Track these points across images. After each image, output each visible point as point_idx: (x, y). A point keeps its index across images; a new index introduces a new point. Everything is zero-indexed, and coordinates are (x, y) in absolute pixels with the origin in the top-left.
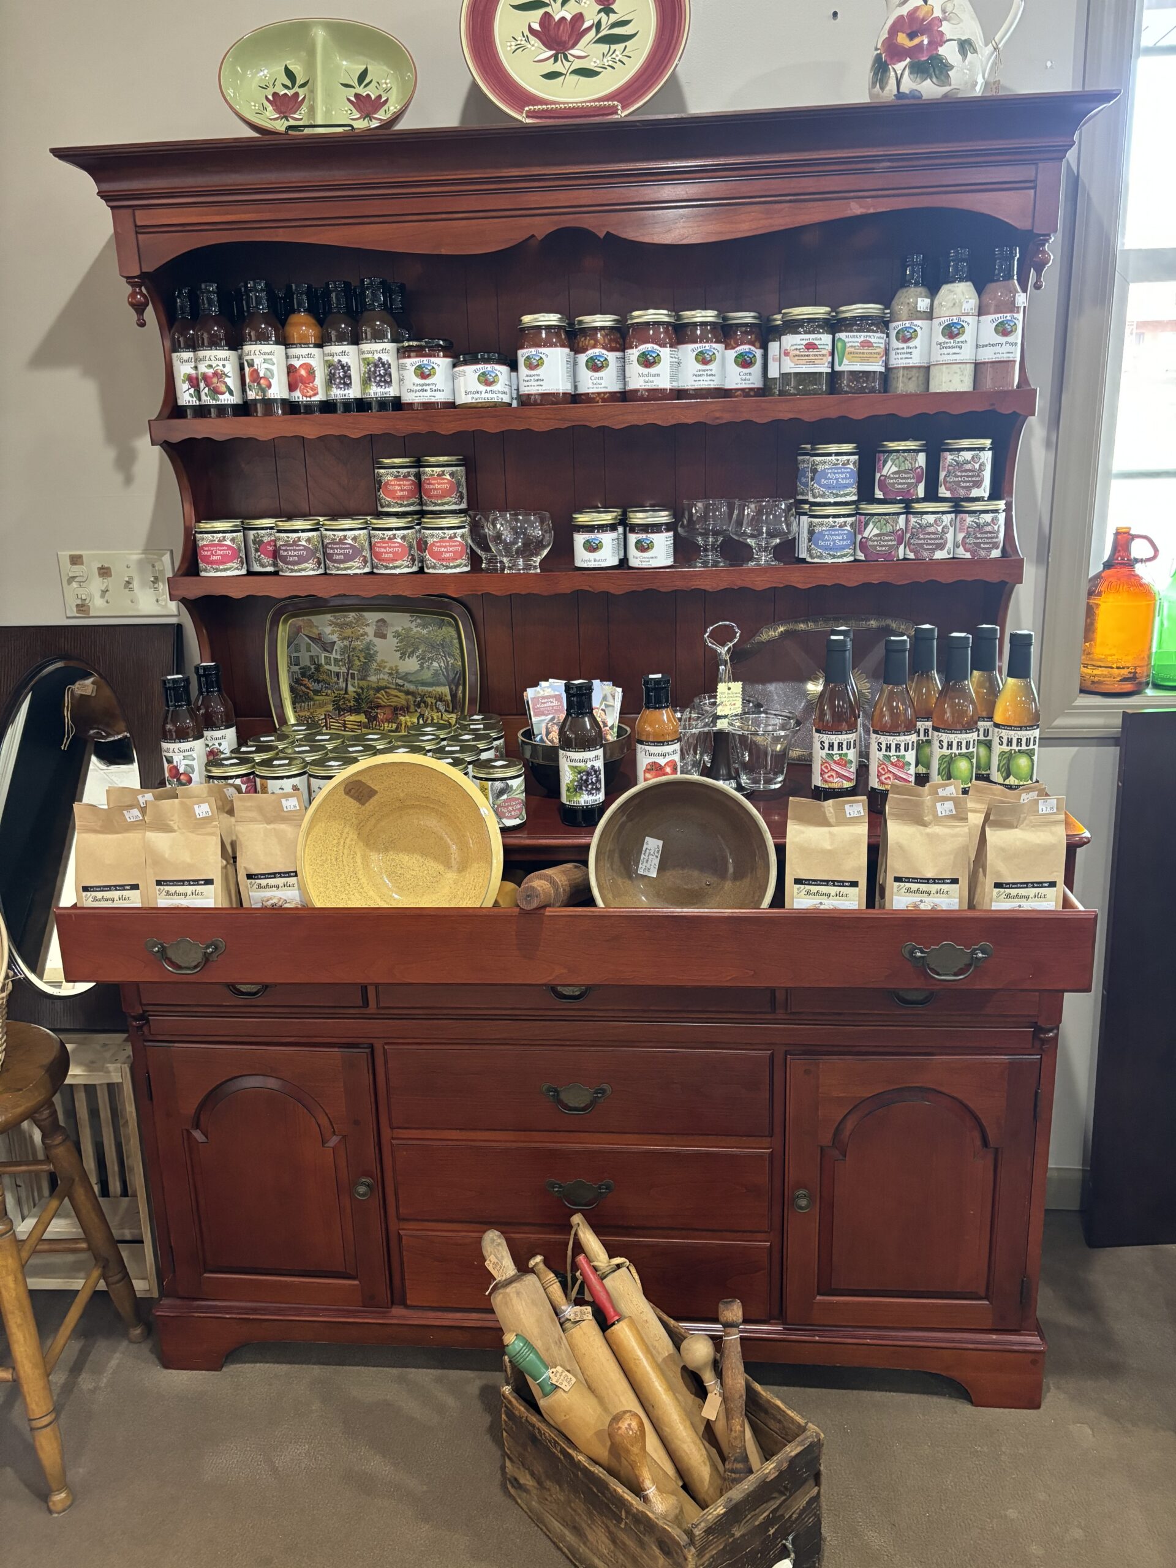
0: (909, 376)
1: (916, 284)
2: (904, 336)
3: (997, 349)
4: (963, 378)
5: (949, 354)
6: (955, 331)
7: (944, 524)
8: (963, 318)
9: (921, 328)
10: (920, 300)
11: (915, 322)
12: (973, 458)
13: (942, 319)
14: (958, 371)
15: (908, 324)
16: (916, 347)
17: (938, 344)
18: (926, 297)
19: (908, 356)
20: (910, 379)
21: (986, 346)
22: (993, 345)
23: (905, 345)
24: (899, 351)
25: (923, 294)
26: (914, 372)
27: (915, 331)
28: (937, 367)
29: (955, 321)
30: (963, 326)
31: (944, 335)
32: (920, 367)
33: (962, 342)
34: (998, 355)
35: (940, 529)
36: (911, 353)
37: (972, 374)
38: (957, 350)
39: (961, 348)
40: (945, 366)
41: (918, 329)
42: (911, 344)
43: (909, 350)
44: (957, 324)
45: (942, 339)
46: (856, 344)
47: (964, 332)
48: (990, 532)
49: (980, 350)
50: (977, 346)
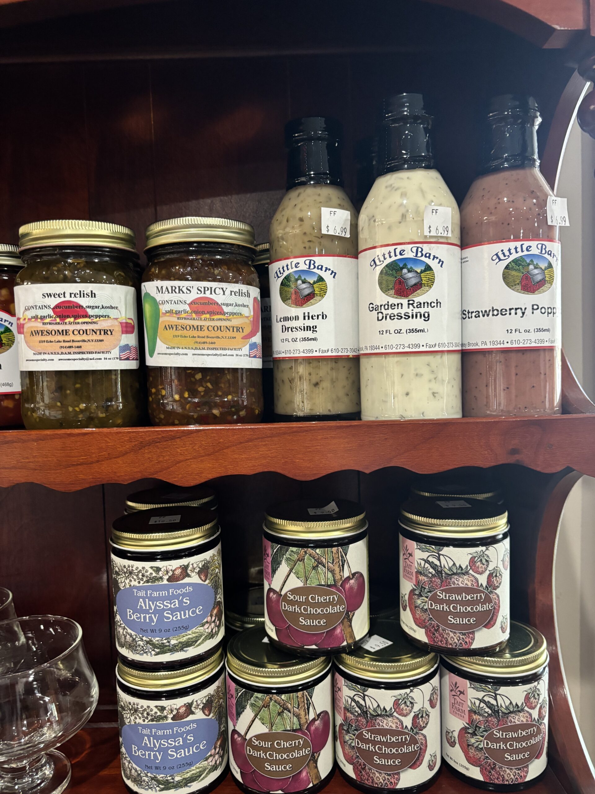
0: (314, 380)
1: (319, 181)
2: (298, 291)
3: (513, 320)
4: (436, 387)
5: (399, 331)
6: (411, 278)
7: (416, 708)
8: (426, 248)
9: (334, 274)
10: (325, 211)
11: (319, 260)
12: (472, 561)
13: (379, 252)
14: (425, 371)
15: (302, 264)
16: (324, 316)
17: (373, 308)
18: (341, 207)
19: (309, 334)
20: (316, 384)
21: (486, 314)
22: (502, 312)
23: (299, 311)
24: (288, 324)
25: (336, 201)
26: (324, 370)
27: (321, 279)
28: (374, 360)
29: (409, 254)
30: (428, 268)
31: (384, 289)
32: (336, 359)
33: (429, 304)
34: (515, 336)
35: (408, 722)
36: (313, 329)
37: (457, 375)
38: (418, 323)
39: (426, 317)
40: (393, 360)
41: (326, 276)
42: (313, 308)
43: (310, 323)
44: (415, 261)
45: (381, 298)
46: (181, 307)
47: (431, 282)
48: (523, 727)
49: (472, 322)
50: (465, 314)
